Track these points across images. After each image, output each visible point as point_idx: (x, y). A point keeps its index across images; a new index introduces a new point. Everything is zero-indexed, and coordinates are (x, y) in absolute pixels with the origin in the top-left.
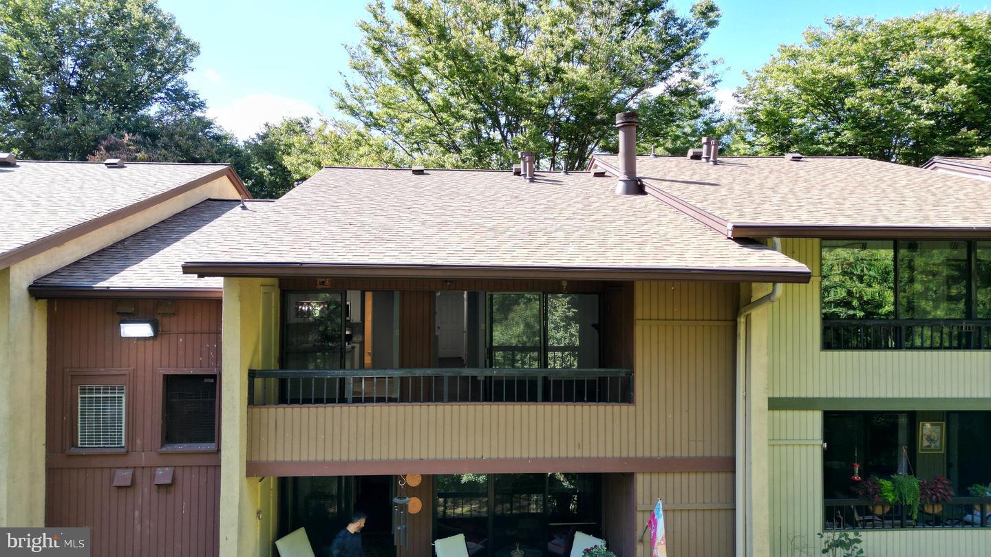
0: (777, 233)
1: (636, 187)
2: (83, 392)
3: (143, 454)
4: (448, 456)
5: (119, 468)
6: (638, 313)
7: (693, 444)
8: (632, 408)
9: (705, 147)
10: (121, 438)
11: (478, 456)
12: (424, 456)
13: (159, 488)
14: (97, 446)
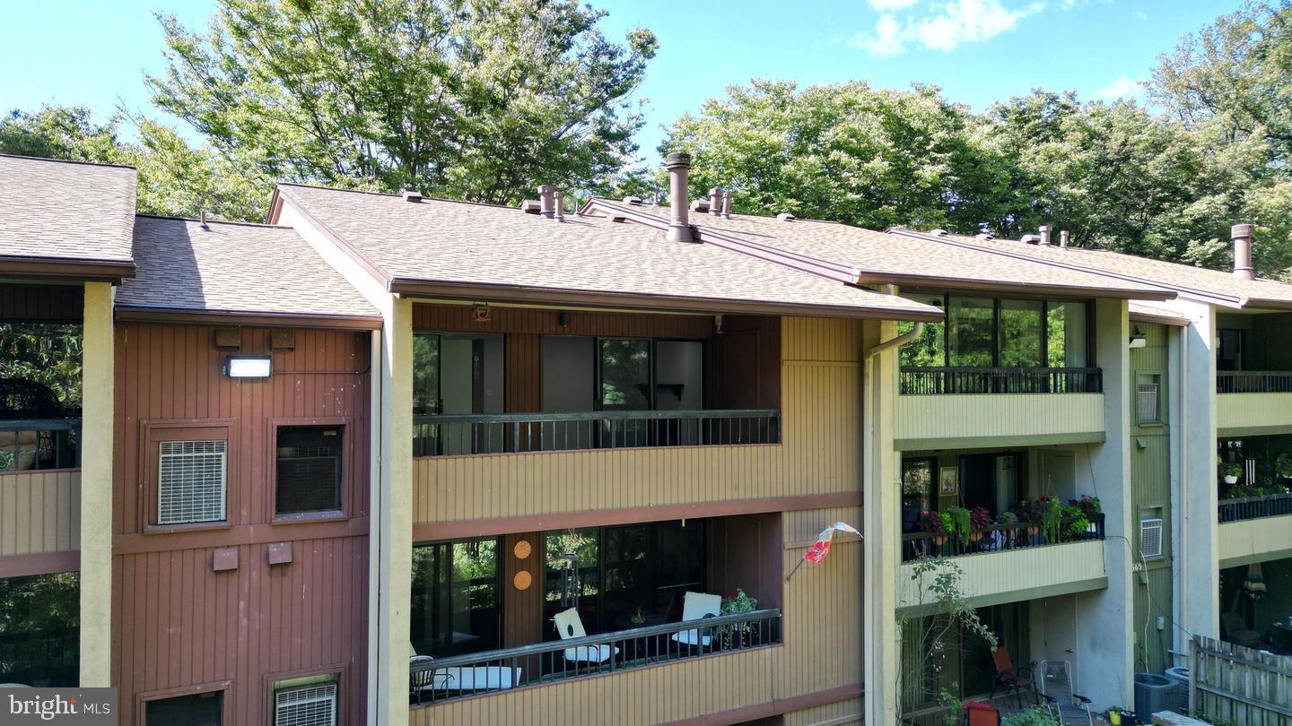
0: (892, 280)
1: (692, 235)
2: (166, 451)
3: (252, 528)
4: (616, 505)
5: (217, 548)
6: (784, 356)
7: (827, 481)
8: (779, 447)
9: (713, 199)
10: (219, 509)
11: (646, 503)
12: (594, 507)
13: (271, 571)
14: (187, 521)
